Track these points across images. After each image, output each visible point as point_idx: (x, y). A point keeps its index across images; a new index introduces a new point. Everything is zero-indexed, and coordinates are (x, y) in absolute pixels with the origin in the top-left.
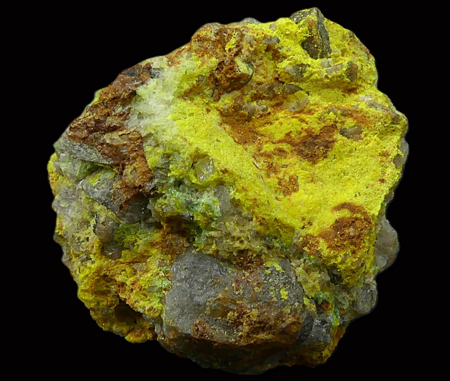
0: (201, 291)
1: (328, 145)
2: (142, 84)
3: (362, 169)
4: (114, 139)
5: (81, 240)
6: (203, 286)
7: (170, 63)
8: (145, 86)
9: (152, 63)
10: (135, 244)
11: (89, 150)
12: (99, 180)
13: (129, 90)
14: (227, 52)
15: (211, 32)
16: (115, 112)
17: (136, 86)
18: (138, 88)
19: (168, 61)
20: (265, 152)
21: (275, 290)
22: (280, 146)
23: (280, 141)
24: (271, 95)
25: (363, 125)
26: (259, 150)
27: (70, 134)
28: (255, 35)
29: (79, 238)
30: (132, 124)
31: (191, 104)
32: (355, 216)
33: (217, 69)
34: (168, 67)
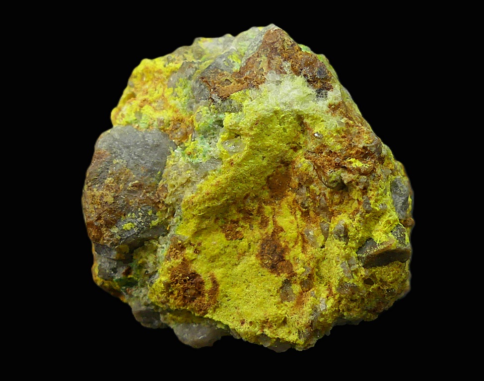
0: (133, 155)
1: (274, 268)
2: (308, 81)
3: (253, 303)
4: (260, 64)
5: (185, 55)
6: (138, 156)
7: (333, 107)
8: (307, 83)
9: (332, 91)
10: (177, 97)
11: (256, 48)
12: (234, 62)
13: (302, 70)
14: (349, 160)
15: (367, 144)
16: (284, 61)
17: (305, 76)
18: (303, 77)
19: (335, 105)
20: (263, 208)
21: (132, 218)
22: (271, 222)
23: (275, 222)
24: (318, 210)
25: (295, 302)
26: (264, 202)
27: (271, 31)
28: (371, 188)
29: (186, 53)
30: (271, 76)
31: (298, 131)
32: (206, 294)
33: (331, 152)
34: (328, 104)
